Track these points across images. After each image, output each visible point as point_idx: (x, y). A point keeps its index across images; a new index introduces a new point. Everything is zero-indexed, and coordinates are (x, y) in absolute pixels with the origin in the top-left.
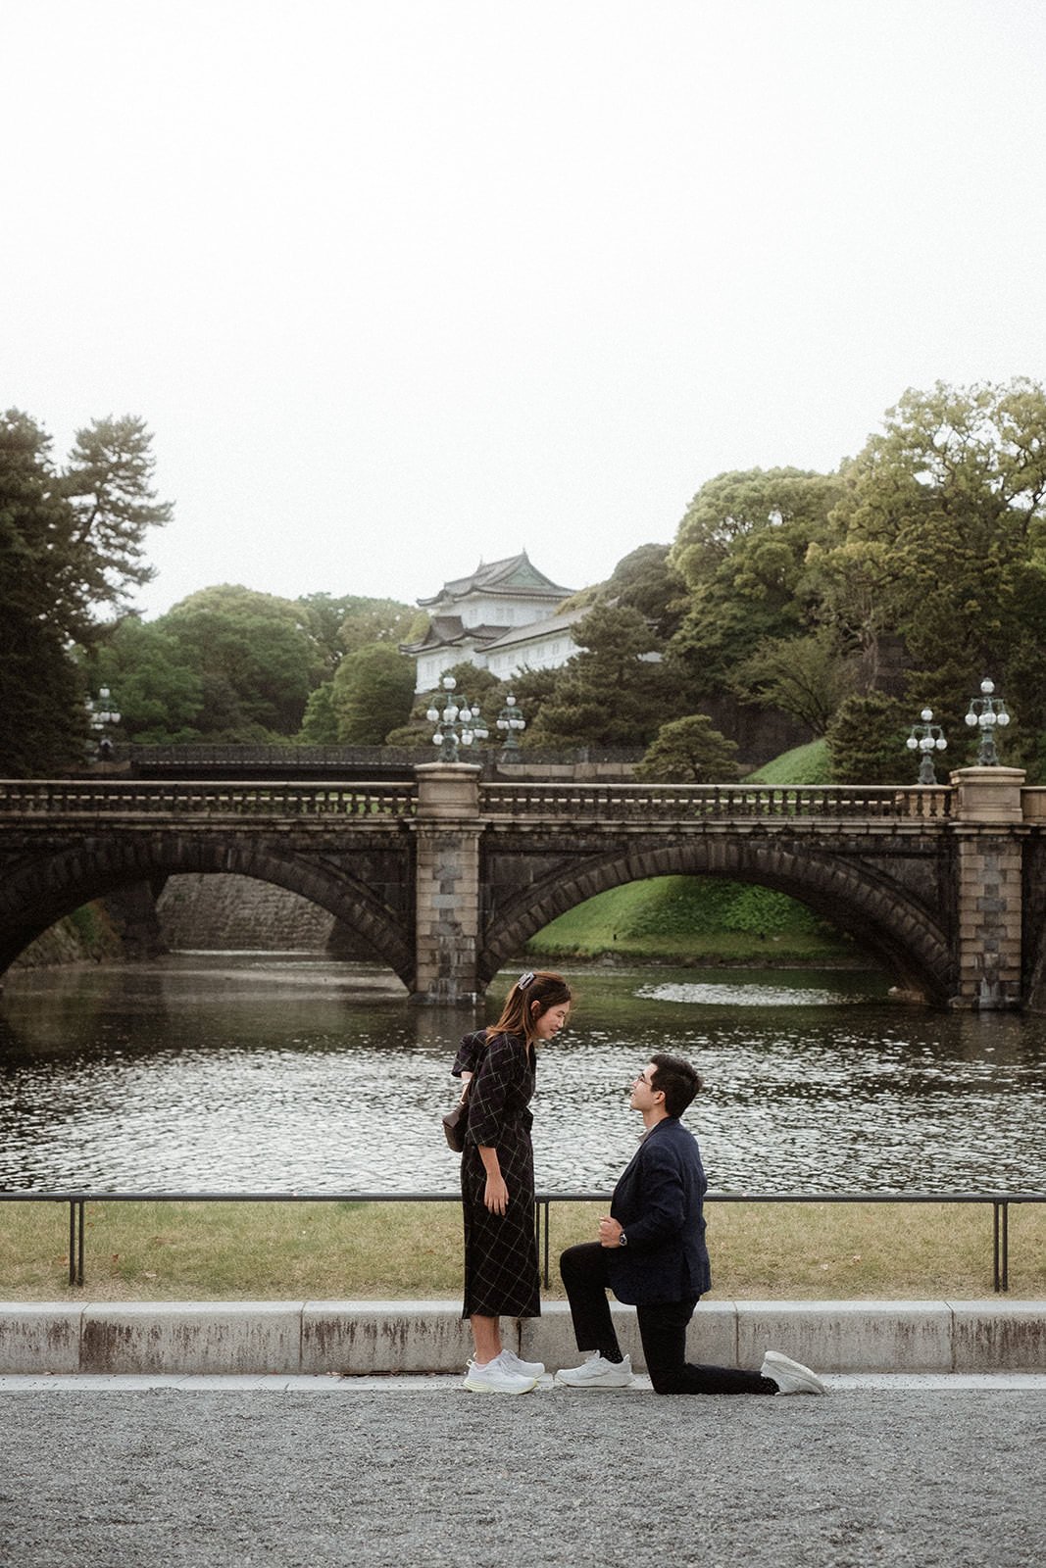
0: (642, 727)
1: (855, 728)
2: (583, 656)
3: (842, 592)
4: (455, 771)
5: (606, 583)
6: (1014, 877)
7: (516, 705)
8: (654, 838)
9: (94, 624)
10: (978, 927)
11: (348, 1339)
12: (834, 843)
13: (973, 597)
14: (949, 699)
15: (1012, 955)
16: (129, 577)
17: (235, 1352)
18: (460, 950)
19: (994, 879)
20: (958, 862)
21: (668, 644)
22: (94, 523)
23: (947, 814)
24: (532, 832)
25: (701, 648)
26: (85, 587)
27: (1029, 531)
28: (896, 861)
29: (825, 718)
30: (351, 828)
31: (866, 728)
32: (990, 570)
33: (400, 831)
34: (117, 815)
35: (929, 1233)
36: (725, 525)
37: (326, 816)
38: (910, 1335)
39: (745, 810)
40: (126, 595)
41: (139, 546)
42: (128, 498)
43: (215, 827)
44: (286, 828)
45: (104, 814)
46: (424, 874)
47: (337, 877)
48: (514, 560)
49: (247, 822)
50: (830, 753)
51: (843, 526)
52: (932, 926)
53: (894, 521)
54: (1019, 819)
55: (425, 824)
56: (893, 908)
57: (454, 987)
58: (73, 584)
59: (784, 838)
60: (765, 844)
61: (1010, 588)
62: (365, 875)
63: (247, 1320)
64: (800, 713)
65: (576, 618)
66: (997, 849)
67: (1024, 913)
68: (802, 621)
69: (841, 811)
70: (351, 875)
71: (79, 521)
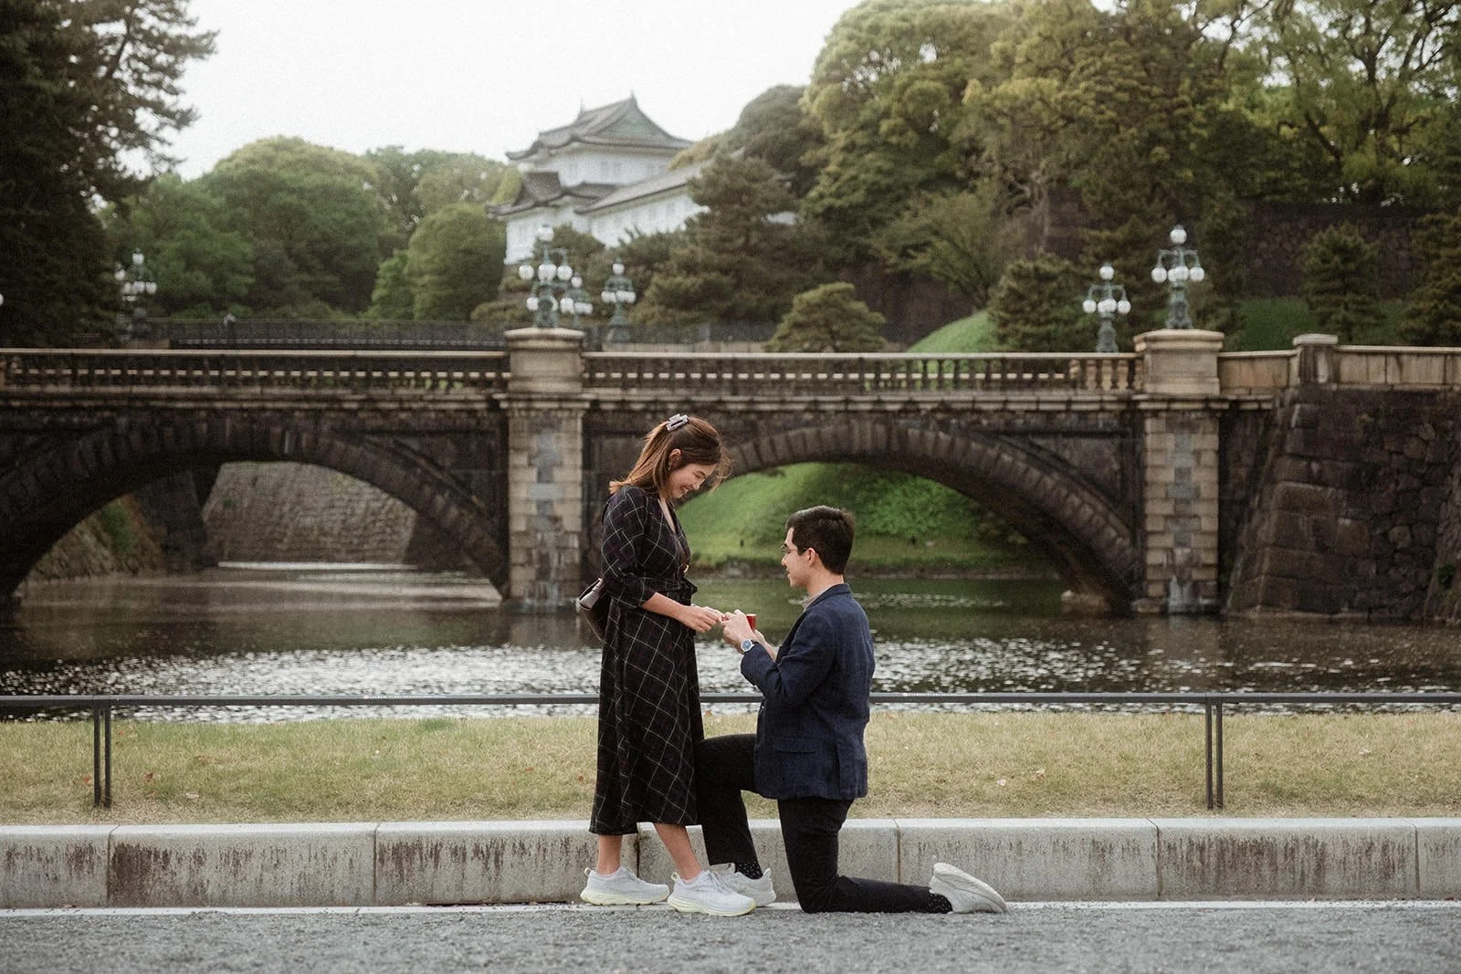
0: (772, 301)
1: (1021, 297)
2: (702, 216)
3: (1007, 139)
4: (553, 338)
5: (728, 133)
6: (1210, 458)
7: (625, 274)
8: (788, 417)
9: (126, 175)
10: (1167, 517)
11: (431, 862)
12: (998, 422)
13: (1160, 142)
14: (1133, 262)
15: (1206, 550)
16: (165, 119)
17: (295, 880)
18: (562, 549)
19: (1186, 461)
20: (1144, 443)
21: (803, 203)
22: (124, 56)
23: (1130, 386)
24: (645, 411)
25: (841, 208)
26: (114, 132)
27: (1226, 65)
28: (1070, 442)
29: (986, 286)
30: (431, 406)
31: (1035, 297)
32: (1180, 111)
33: (489, 410)
34: (154, 390)
35: (1127, 748)
36: (870, 62)
37: (402, 392)
38: (1107, 856)
39: (894, 386)
40: (162, 141)
41: (177, 83)
42: (163, 26)
43: (269, 405)
44: (354, 406)
45: (136, 389)
46: (518, 460)
47: (415, 464)
48: (620, 105)
49: (307, 399)
50: (993, 327)
51: (1008, 63)
52: (1112, 517)
53: (1068, 54)
54: (1215, 390)
55: (518, 400)
56: (1067, 496)
57: (554, 592)
58: (100, 128)
59: (940, 416)
60: (917, 422)
61: (1204, 133)
62: (448, 462)
63: (308, 841)
64: (957, 282)
65: (696, 172)
66: (1189, 427)
67: (1221, 503)
68: (960, 174)
69: (1005, 385)
70: (431, 461)
71: (106, 53)
